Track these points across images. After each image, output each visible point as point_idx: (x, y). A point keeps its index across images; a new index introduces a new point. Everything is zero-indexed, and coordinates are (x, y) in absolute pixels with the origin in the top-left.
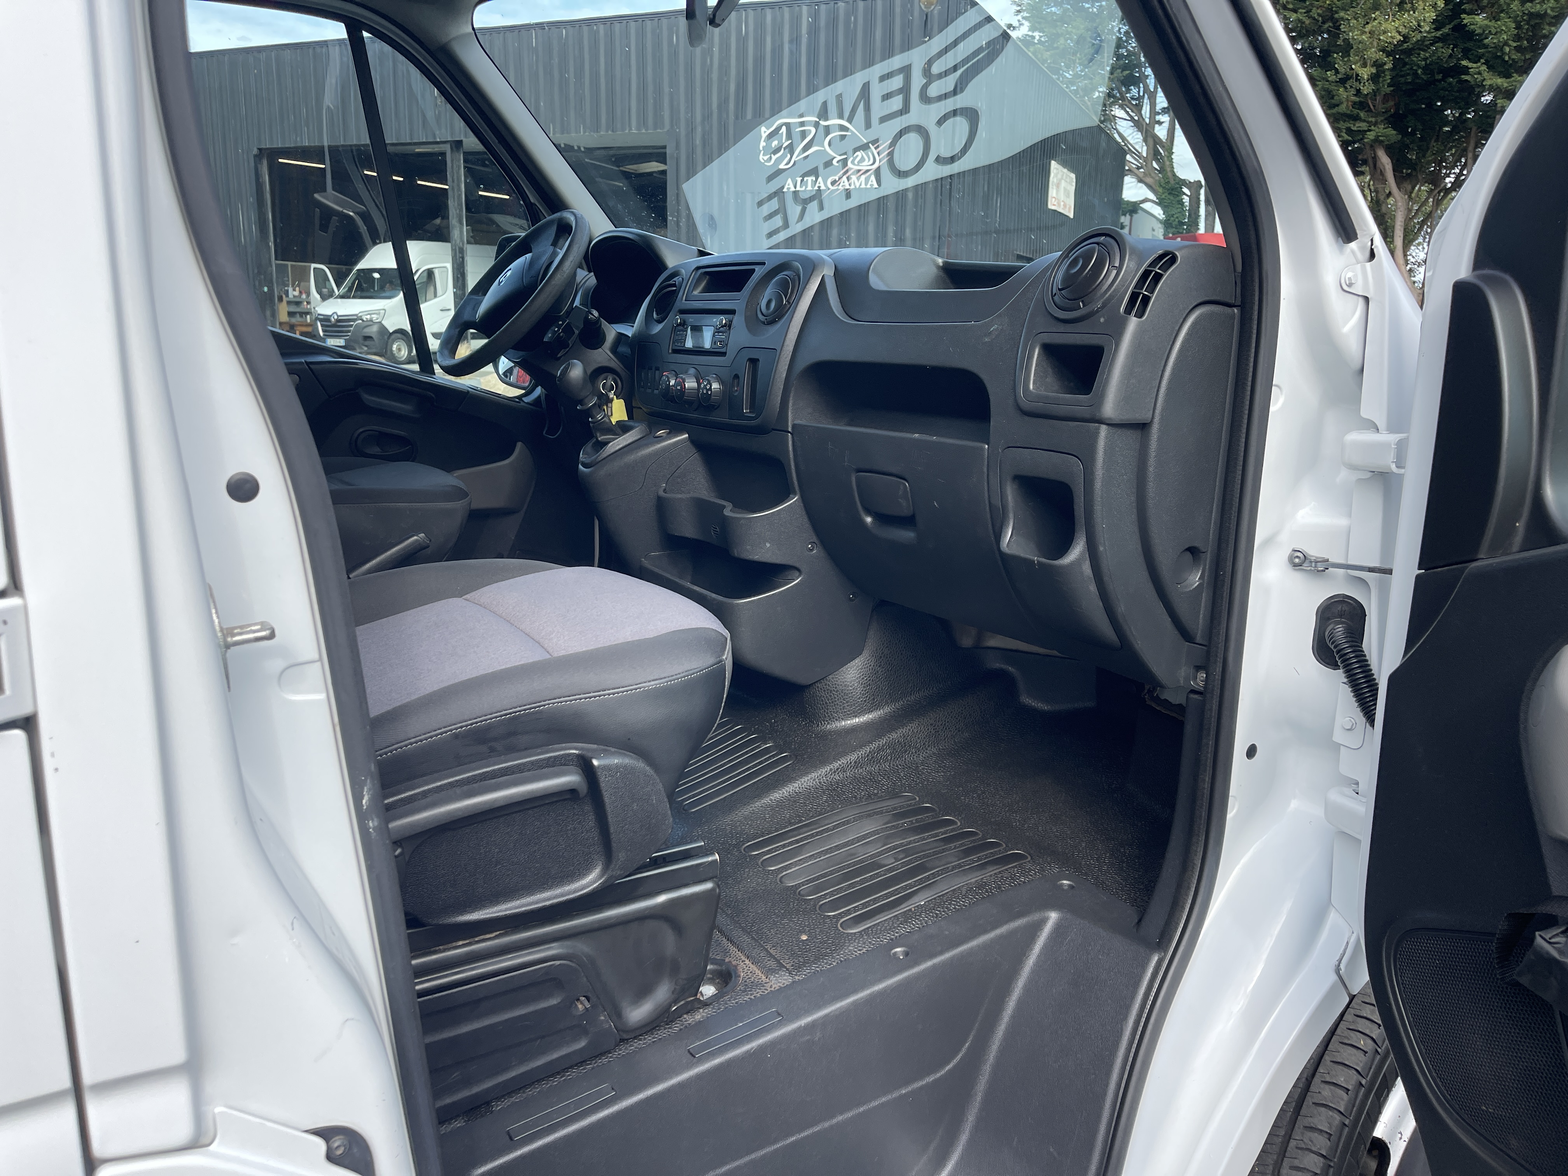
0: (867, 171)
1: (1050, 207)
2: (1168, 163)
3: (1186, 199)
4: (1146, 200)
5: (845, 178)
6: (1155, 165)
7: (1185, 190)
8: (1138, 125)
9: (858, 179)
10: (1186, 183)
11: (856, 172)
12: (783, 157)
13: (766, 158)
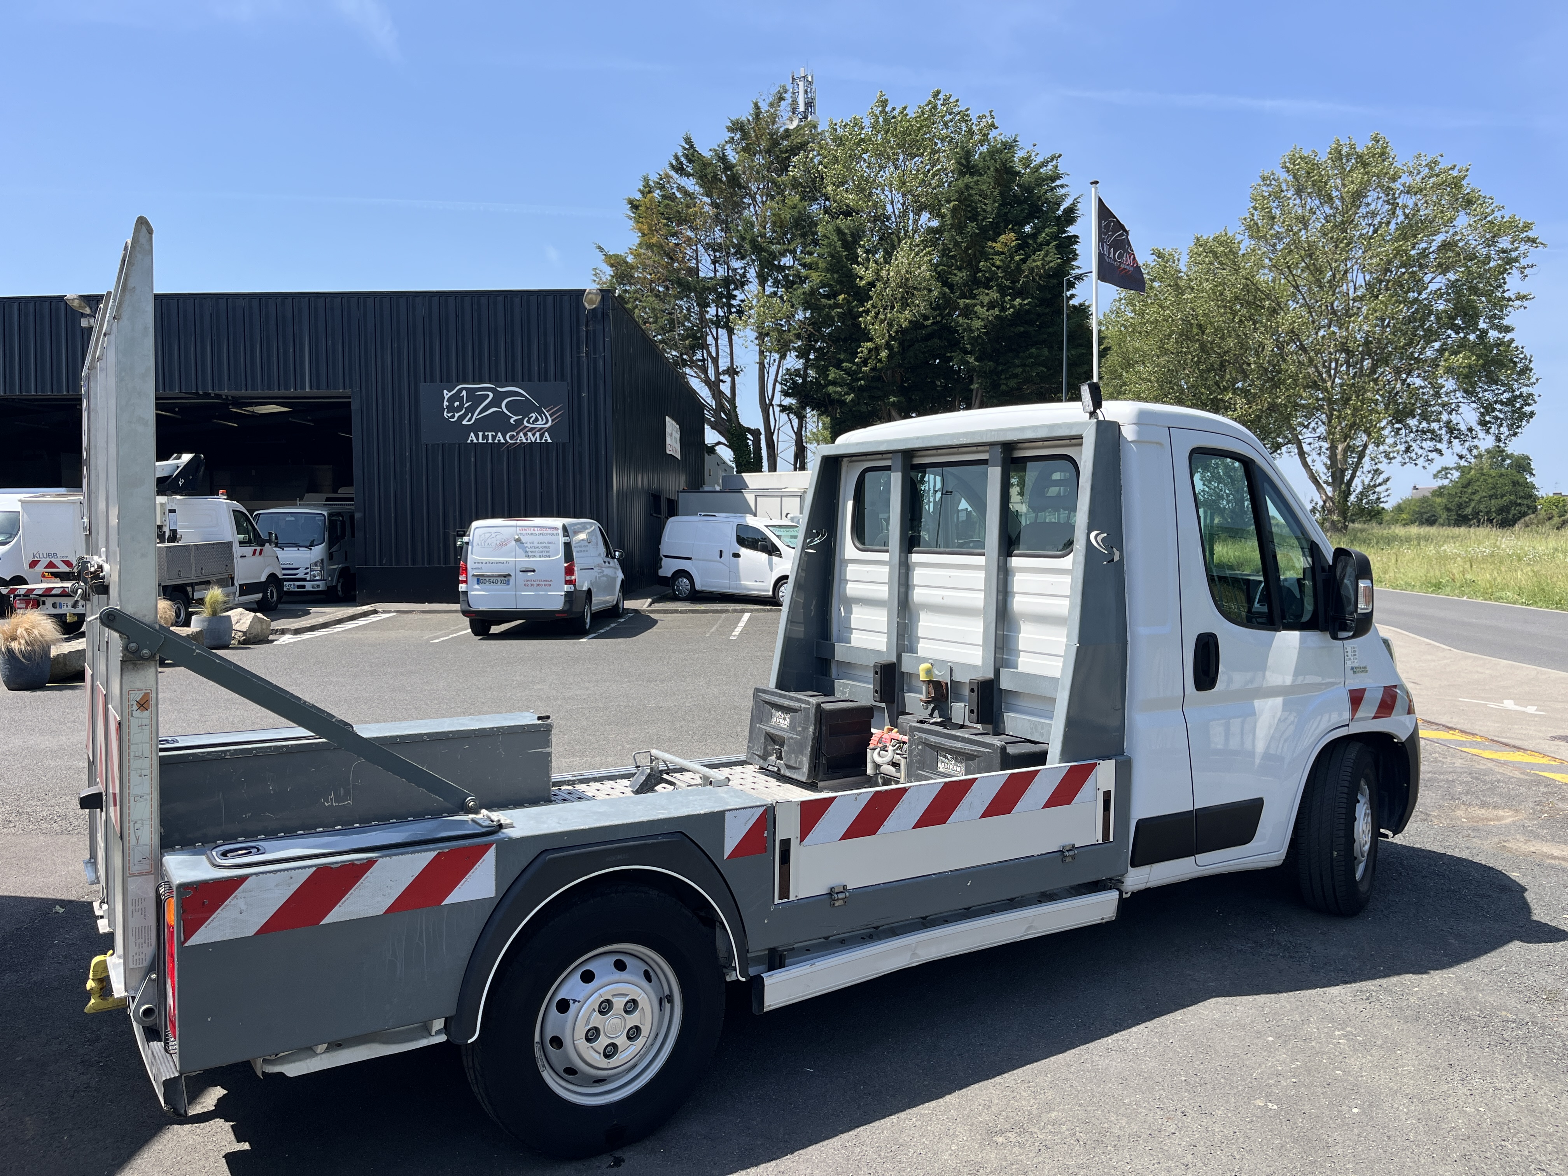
0: (542, 429)
1: (668, 452)
2: (733, 414)
3: (750, 443)
4: (719, 443)
5: (521, 434)
6: (723, 416)
7: (749, 436)
8: (707, 382)
9: (534, 435)
10: (749, 430)
11: (531, 429)
12: (465, 415)
13: (449, 415)
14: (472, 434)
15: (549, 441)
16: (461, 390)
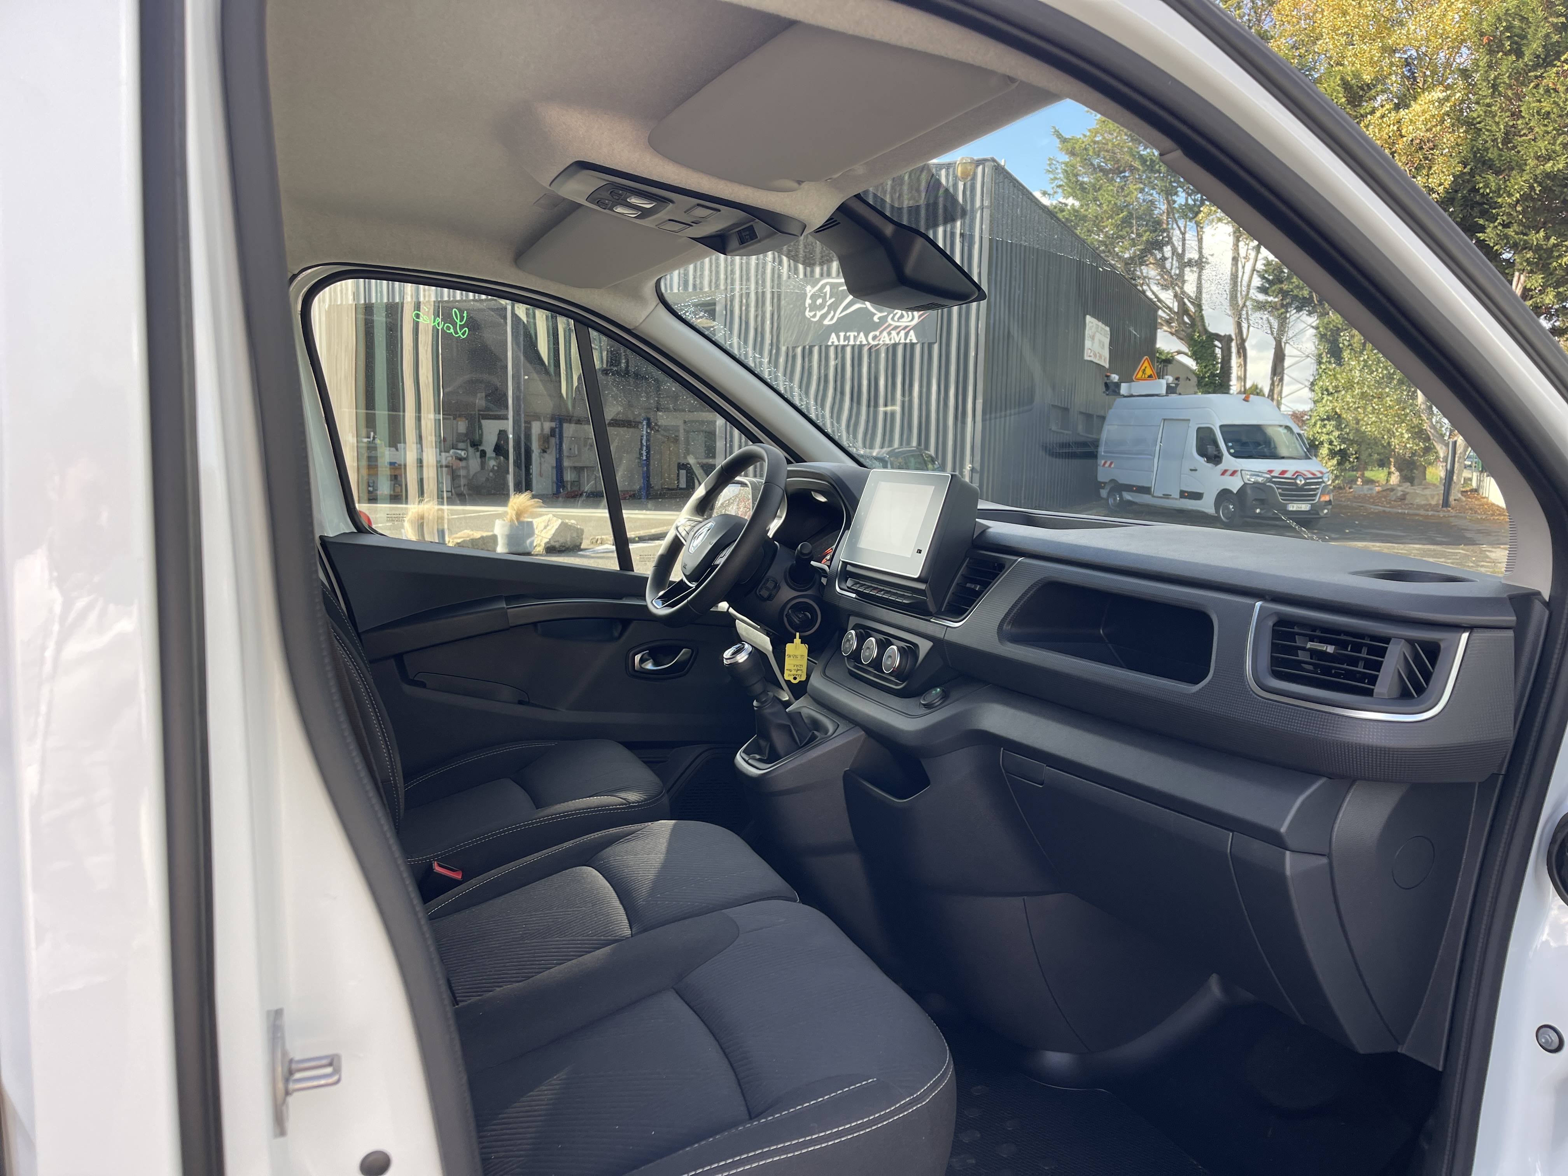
0: (906, 327)
1: (1086, 358)
2: (1198, 318)
3: (1218, 351)
4: (1179, 353)
5: (885, 334)
6: (1186, 319)
7: (1217, 343)
9: (898, 334)
10: (1217, 337)
11: (896, 328)
12: (828, 312)
13: (812, 314)
14: (833, 335)
15: (915, 341)
16: (823, 286)
